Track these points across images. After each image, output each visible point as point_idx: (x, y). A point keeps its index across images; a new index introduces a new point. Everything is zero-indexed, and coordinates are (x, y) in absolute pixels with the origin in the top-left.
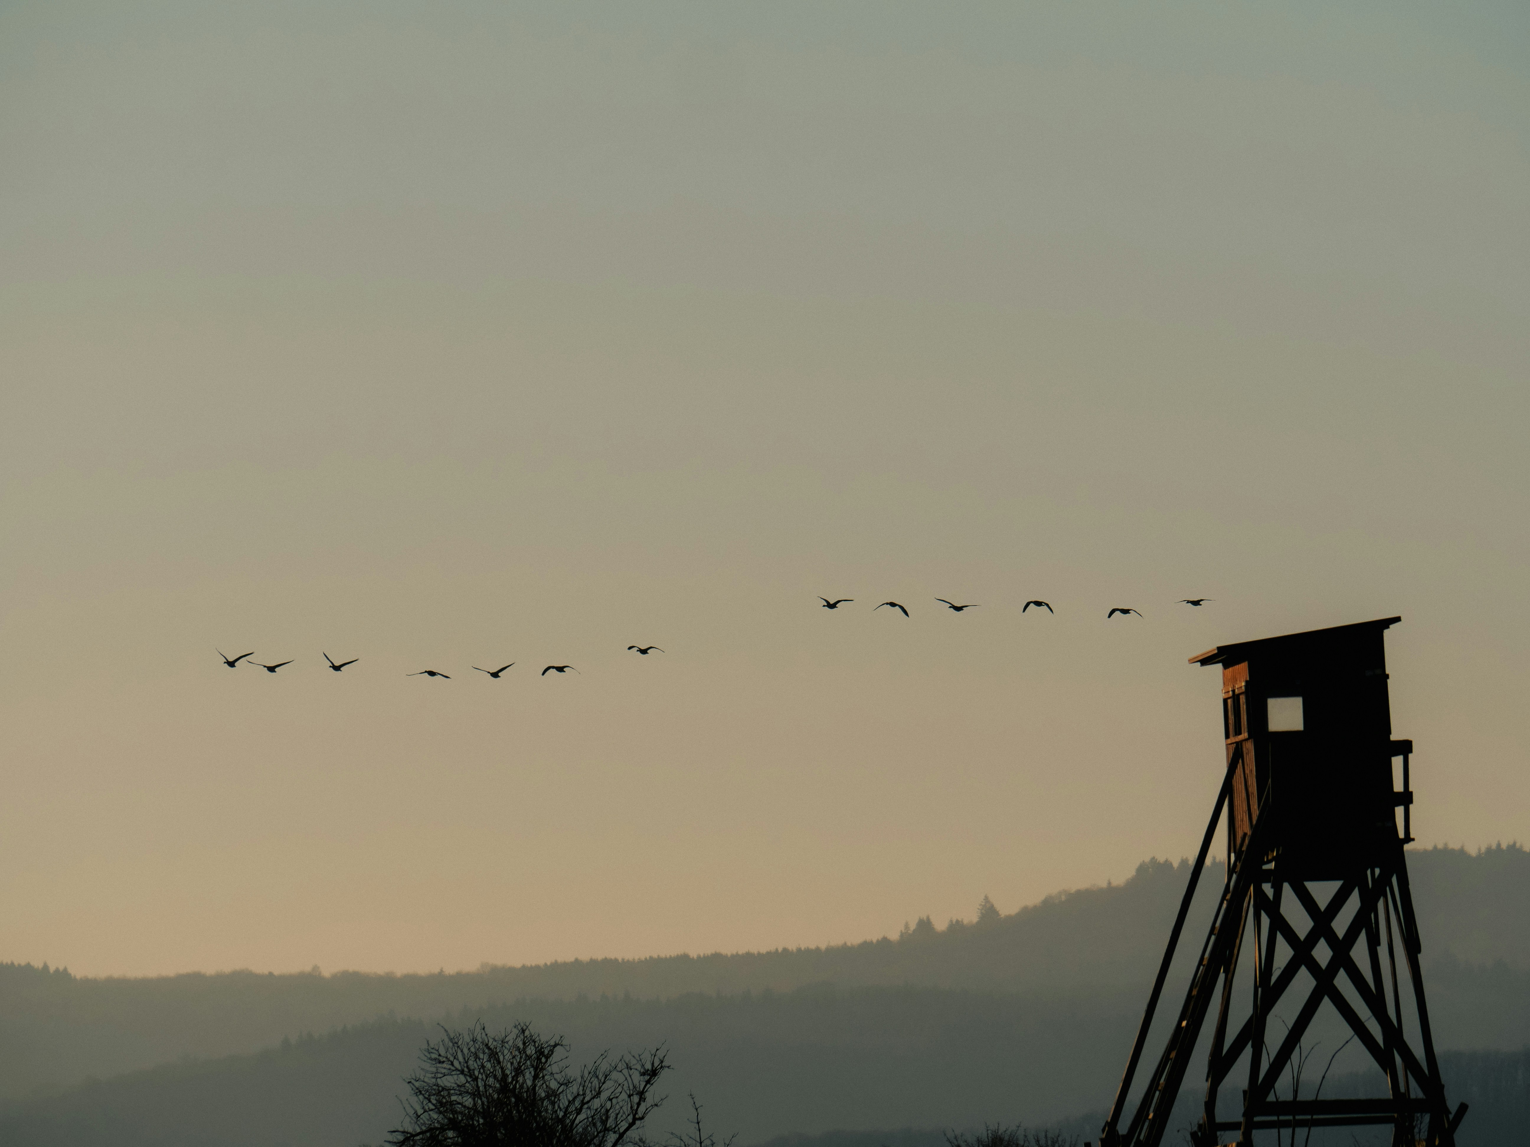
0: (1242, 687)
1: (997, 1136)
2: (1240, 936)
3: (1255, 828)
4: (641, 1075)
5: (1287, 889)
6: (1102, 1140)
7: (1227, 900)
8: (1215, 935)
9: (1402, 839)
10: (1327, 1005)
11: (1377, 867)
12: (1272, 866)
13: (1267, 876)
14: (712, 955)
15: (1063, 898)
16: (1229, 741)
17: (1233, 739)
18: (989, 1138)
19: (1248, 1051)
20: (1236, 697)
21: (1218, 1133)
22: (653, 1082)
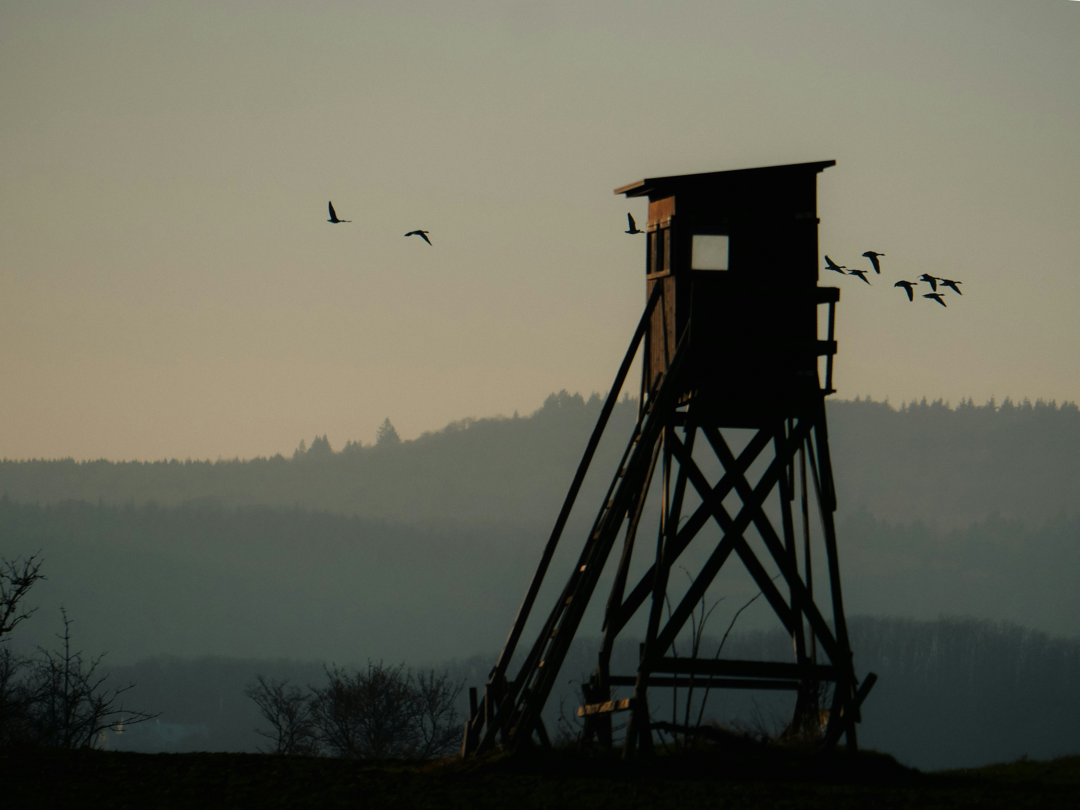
0: (666, 222)
1: (379, 673)
2: (647, 480)
3: (671, 369)
4: (13, 584)
5: (700, 435)
6: (488, 686)
7: (637, 441)
8: (622, 477)
9: (823, 390)
10: (734, 559)
11: (795, 417)
12: (686, 409)
13: (680, 419)
14: (97, 461)
15: (467, 426)
16: (651, 276)
17: (654, 275)
18: (371, 675)
19: (648, 603)
20: (660, 232)
21: (612, 687)
22: (24, 591)
